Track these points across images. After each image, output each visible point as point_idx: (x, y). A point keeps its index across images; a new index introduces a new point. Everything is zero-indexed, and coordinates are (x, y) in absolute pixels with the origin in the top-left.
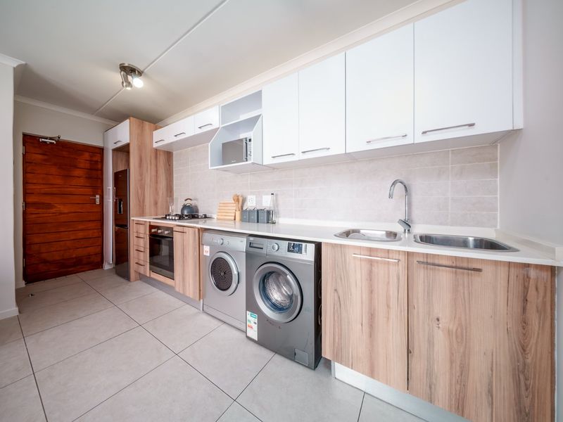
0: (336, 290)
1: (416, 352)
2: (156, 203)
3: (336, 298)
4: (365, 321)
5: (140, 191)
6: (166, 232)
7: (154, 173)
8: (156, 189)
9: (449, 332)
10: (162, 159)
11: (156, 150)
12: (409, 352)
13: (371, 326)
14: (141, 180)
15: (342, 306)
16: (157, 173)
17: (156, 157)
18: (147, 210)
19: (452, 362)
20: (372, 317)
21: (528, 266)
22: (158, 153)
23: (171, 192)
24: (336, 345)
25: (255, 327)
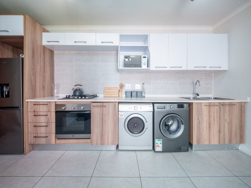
0: (198, 119)
1: (221, 131)
2: (44, 88)
3: (198, 122)
4: (208, 127)
5: (32, 78)
6: (82, 108)
7: (42, 65)
8: (44, 77)
9: (228, 123)
10: (48, 54)
11: (44, 47)
12: (219, 132)
13: (209, 128)
14: (34, 69)
15: (200, 124)
16: (44, 64)
17: (44, 53)
18: (38, 92)
19: (229, 130)
20: (210, 124)
21: (242, 102)
22: (45, 49)
23: (53, 79)
24: (198, 138)
25: (161, 145)
